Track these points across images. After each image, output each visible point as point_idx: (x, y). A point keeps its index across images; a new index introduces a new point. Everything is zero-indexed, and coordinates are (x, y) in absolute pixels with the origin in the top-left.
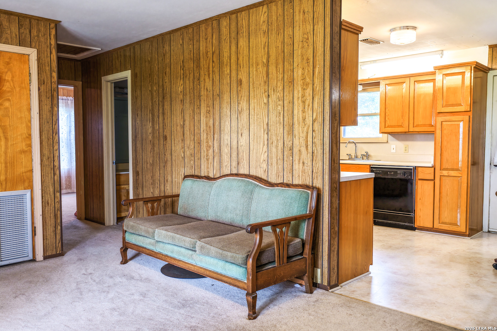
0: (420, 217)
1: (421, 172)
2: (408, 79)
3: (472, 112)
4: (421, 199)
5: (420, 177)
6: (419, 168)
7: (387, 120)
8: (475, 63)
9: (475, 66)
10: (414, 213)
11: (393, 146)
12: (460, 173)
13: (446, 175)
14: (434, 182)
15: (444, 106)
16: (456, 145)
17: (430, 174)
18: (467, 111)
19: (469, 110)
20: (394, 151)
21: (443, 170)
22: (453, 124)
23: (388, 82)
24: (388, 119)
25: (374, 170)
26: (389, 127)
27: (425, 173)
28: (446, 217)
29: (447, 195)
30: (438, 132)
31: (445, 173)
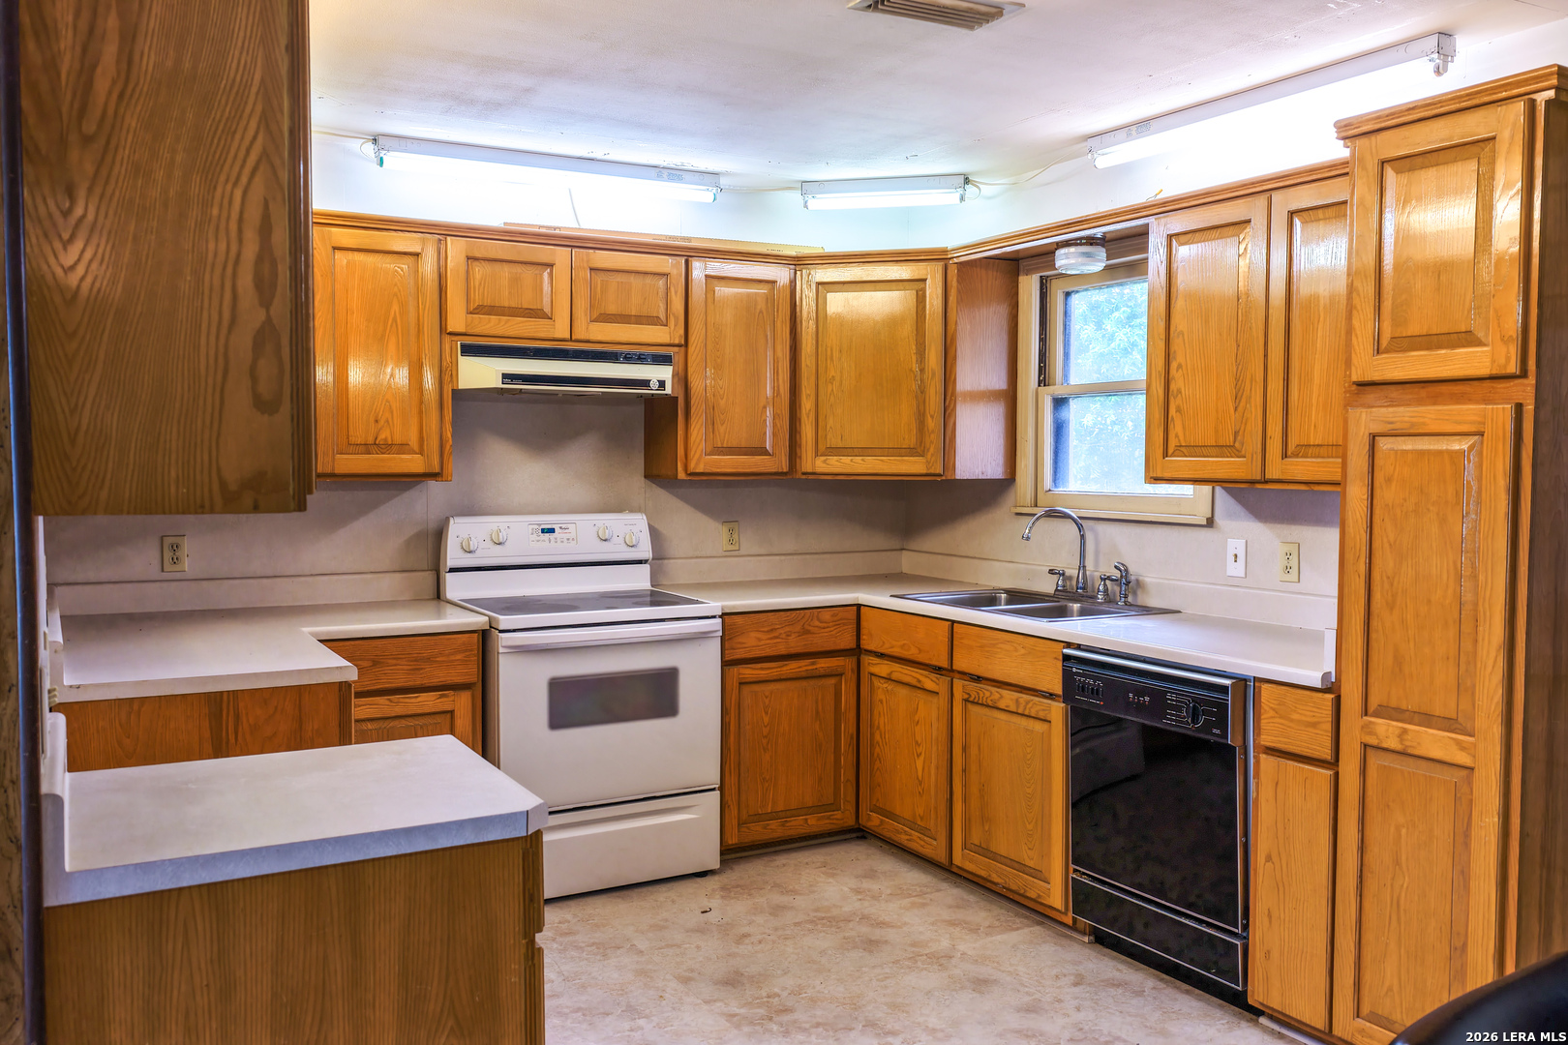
0: (1268, 954)
1: (1272, 713)
2: (1262, 201)
3: (1532, 380)
4: (1275, 858)
5: (1267, 740)
6: (1265, 686)
7: (1173, 419)
8: (1552, 74)
9: (1551, 94)
10: (1246, 927)
11: (1236, 545)
12: (1462, 747)
13: (1393, 743)
14: (1337, 774)
15: (1384, 343)
16: (1445, 577)
17: (1314, 725)
18: (1503, 372)
19: (1513, 368)
20: (1236, 570)
21: (1376, 715)
22: (1429, 452)
23: (1178, 223)
24: (1178, 410)
25: (1074, 670)
26: (1180, 450)
27: (1292, 720)
28: (1390, 989)
29: (1397, 862)
30: (1356, 493)
31: (1386, 731)
